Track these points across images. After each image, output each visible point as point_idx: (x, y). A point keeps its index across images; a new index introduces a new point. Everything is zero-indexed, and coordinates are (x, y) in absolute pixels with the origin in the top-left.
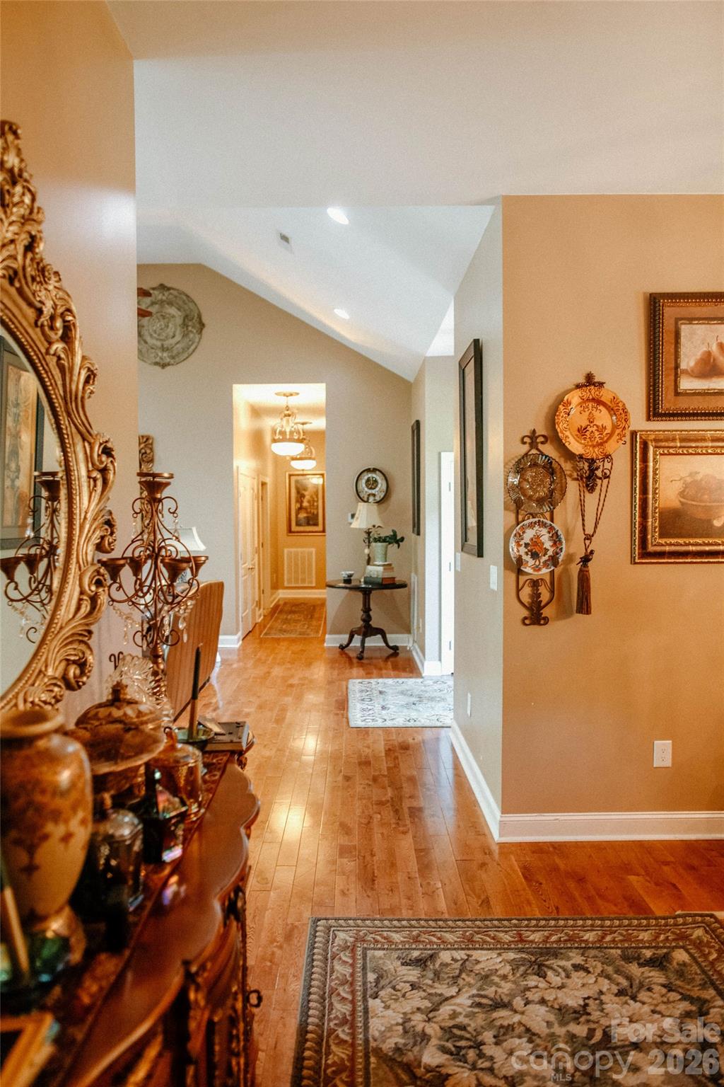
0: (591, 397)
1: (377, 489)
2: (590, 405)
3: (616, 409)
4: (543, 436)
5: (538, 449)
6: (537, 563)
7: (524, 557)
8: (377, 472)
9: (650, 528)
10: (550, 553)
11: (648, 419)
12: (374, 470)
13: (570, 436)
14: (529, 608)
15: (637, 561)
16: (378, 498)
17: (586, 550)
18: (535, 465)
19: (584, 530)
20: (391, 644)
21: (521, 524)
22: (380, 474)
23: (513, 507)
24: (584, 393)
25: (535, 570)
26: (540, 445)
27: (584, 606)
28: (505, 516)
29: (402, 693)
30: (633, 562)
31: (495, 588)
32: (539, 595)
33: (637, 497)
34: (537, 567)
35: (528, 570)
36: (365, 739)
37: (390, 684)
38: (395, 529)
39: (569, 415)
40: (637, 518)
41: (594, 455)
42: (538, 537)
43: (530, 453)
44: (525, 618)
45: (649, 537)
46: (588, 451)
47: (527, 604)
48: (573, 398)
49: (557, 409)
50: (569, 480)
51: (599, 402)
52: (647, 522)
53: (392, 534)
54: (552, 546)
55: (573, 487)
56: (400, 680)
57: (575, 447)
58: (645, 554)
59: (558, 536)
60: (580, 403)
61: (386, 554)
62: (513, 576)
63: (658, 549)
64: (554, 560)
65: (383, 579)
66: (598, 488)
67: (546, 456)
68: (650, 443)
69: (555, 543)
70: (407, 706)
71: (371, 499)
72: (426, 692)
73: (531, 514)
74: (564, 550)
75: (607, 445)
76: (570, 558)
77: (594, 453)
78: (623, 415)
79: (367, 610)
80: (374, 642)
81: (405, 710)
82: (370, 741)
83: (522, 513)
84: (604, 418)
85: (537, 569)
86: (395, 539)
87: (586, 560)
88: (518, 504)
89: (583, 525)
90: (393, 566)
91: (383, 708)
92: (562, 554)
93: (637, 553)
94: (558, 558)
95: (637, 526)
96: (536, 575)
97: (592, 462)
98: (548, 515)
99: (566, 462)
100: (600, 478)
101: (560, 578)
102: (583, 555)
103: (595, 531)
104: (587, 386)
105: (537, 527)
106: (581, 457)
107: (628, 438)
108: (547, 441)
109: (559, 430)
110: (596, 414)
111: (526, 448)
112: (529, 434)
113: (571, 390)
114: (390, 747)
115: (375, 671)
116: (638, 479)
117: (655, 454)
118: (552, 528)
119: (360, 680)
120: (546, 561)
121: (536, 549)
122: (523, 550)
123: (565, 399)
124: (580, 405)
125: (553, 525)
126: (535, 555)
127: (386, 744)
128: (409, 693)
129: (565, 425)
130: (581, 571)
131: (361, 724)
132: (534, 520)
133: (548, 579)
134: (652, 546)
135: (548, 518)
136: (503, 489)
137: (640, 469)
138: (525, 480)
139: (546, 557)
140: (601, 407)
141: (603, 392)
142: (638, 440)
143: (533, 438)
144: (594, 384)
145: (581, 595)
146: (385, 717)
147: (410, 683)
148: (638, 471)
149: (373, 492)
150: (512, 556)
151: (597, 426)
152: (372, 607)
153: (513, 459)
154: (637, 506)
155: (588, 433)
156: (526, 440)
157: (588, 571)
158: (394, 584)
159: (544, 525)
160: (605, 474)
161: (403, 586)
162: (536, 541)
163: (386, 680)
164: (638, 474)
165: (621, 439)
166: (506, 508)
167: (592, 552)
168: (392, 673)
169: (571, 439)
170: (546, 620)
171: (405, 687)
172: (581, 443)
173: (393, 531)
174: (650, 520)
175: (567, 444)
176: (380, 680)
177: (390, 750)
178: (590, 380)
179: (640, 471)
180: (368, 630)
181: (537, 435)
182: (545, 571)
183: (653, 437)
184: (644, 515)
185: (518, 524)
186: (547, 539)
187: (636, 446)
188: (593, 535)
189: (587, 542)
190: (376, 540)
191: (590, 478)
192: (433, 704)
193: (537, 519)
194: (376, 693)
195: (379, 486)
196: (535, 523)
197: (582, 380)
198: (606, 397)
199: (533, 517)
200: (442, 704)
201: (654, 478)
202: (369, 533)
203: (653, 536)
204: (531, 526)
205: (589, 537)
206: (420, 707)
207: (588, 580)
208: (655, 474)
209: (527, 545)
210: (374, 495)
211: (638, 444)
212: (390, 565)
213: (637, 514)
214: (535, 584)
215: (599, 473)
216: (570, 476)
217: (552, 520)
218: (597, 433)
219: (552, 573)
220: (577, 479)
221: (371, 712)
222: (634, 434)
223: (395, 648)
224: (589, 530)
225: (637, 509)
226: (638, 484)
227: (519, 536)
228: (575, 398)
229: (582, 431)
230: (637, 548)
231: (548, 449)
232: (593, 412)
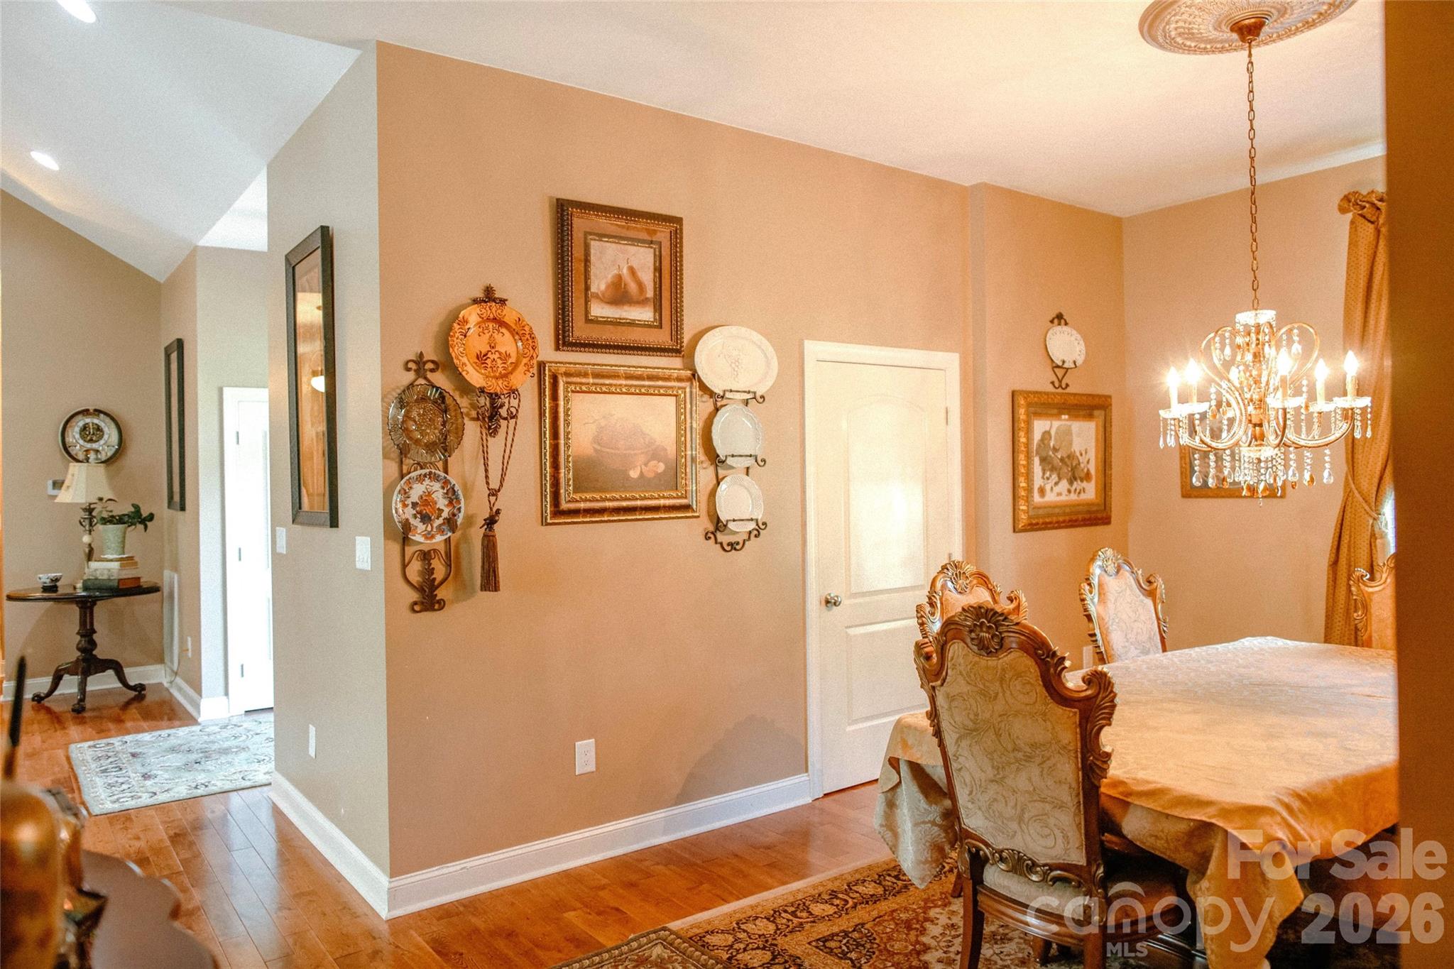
0: (492, 316)
1: (102, 442)
2: (491, 326)
3: (521, 332)
4: (433, 362)
5: (426, 378)
6: (429, 529)
7: (412, 521)
8: (102, 415)
9: (562, 481)
10: (445, 515)
11: (557, 349)
12: (98, 412)
13: (467, 363)
14: (420, 589)
15: (549, 521)
16: (103, 457)
17: (491, 509)
18: (423, 399)
19: (488, 483)
20: (132, 683)
21: (407, 477)
22: (108, 420)
23: (395, 453)
24: (484, 311)
25: (427, 538)
26: (428, 373)
27: (490, 581)
28: (384, 468)
29: (173, 750)
30: (544, 523)
31: (367, 566)
32: (431, 571)
33: (548, 442)
34: (429, 533)
35: (418, 538)
36: (126, 828)
37: (147, 740)
38: (136, 502)
39: (465, 336)
40: (548, 469)
41: (498, 389)
42: (429, 494)
43: (417, 383)
44: (415, 603)
45: (562, 491)
46: (490, 383)
47: (416, 585)
48: (470, 314)
49: (450, 328)
50: (466, 420)
51: (501, 323)
52: (558, 473)
53: (133, 509)
54: (448, 505)
55: (472, 430)
56: (164, 733)
57: (475, 377)
58: (558, 512)
59: (454, 492)
60: (478, 323)
61: (123, 542)
62: (396, 548)
63: (572, 506)
64: (451, 523)
65: (120, 580)
66: (502, 431)
67: (438, 388)
68: (560, 377)
69: (451, 503)
70: (187, 767)
71: (92, 456)
72: (213, 742)
73: (418, 464)
74: (462, 510)
75: (512, 377)
76: (469, 520)
77: (497, 386)
78: (530, 342)
79: (87, 632)
80: (103, 682)
81: (187, 774)
82: (136, 829)
83: (408, 462)
84: (506, 343)
85: (429, 536)
86: (138, 518)
87: (491, 522)
88: (403, 452)
89: (487, 477)
90: (136, 559)
91: (146, 776)
92: (461, 515)
93: (548, 511)
94: (456, 521)
95: (548, 479)
96: (426, 544)
97: (494, 397)
98: (440, 465)
99: (462, 396)
100: (505, 419)
101: (457, 547)
102: (487, 516)
103: (501, 485)
104: (486, 302)
105: (427, 481)
106: (482, 390)
107: (535, 370)
108: (437, 369)
109: (453, 355)
110: (497, 336)
111: (411, 376)
112: (414, 359)
113: (464, 307)
114: (177, 831)
115: (111, 725)
116: (547, 421)
117: (566, 391)
118: (446, 482)
119: (91, 743)
120: (440, 525)
121: (427, 510)
122: (410, 512)
123: (461, 316)
124: (479, 325)
125: (448, 477)
126: (425, 519)
127: (166, 829)
128: (185, 748)
129: (461, 349)
130: (485, 536)
131: (109, 806)
132: (423, 472)
133: (442, 548)
134: (566, 502)
135: (441, 468)
136: (380, 430)
137: (550, 408)
138: (410, 418)
139: (440, 521)
140: (504, 330)
141: (506, 311)
142: (547, 372)
143: (419, 365)
144: (494, 300)
145: (486, 567)
146: (154, 790)
147: (182, 733)
148: (547, 411)
149: (95, 446)
150: (396, 520)
151: (500, 353)
152: (96, 626)
153: (394, 390)
154: (548, 453)
155: (488, 361)
156: (411, 365)
157: (494, 536)
158: (139, 587)
159: (436, 478)
160: (512, 413)
161: (155, 589)
162: (426, 500)
163: (140, 736)
164: (547, 415)
165: (529, 371)
166: (386, 456)
167: (498, 512)
168: (145, 725)
169: (469, 368)
170: (442, 604)
171: (173, 742)
172: (482, 374)
173: (133, 505)
174: (562, 471)
175: (464, 374)
176: (128, 738)
177: (177, 835)
178: (489, 296)
179: (550, 411)
180: (89, 663)
181: (425, 359)
182: (439, 538)
183: (563, 370)
184: (555, 466)
185: (402, 479)
186: (440, 497)
187: (545, 380)
188: (499, 490)
189: (493, 499)
190: (105, 521)
191: (492, 417)
192: (229, 758)
193: (427, 471)
194: (125, 757)
195: (106, 437)
196: (425, 476)
197: (480, 294)
198: (510, 318)
199: (422, 468)
200: (243, 755)
201: (565, 420)
202: (89, 510)
203: (566, 490)
204: (420, 479)
205: (494, 493)
206: (210, 765)
207: (494, 546)
208: (567, 415)
209: (414, 505)
210: (97, 451)
211: (547, 378)
212: (131, 558)
213: (548, 464)
214: (426, 556)
215: (503, 412)
216: (468, 415)
217: (446, 472)
218: (499, 362)
219: (448, 541)
220: (478, 419)
221: (124, 787)
222: (541, 365)
223: (140, 688)
224: (494, 484)
225: (548, 457)
226: (547, 426)
227: (405, 493)
228: (473, 315)
229: (481, 358)
230: (548, 506)
231: (440, 379)
232: (495, 335)
